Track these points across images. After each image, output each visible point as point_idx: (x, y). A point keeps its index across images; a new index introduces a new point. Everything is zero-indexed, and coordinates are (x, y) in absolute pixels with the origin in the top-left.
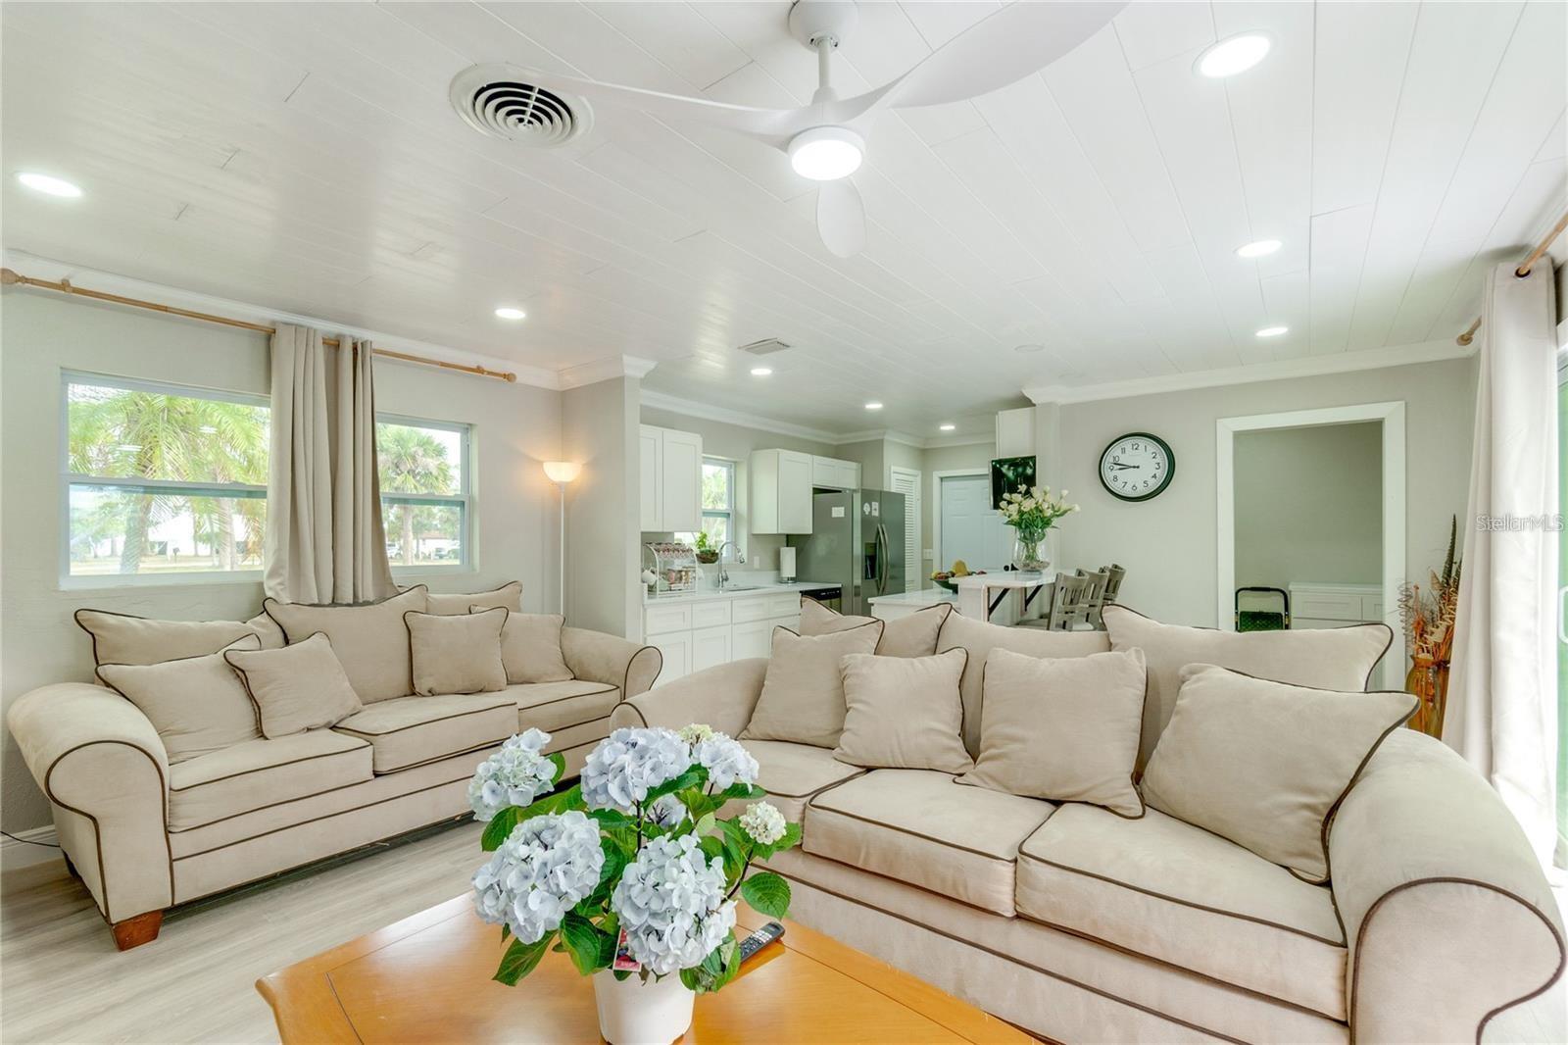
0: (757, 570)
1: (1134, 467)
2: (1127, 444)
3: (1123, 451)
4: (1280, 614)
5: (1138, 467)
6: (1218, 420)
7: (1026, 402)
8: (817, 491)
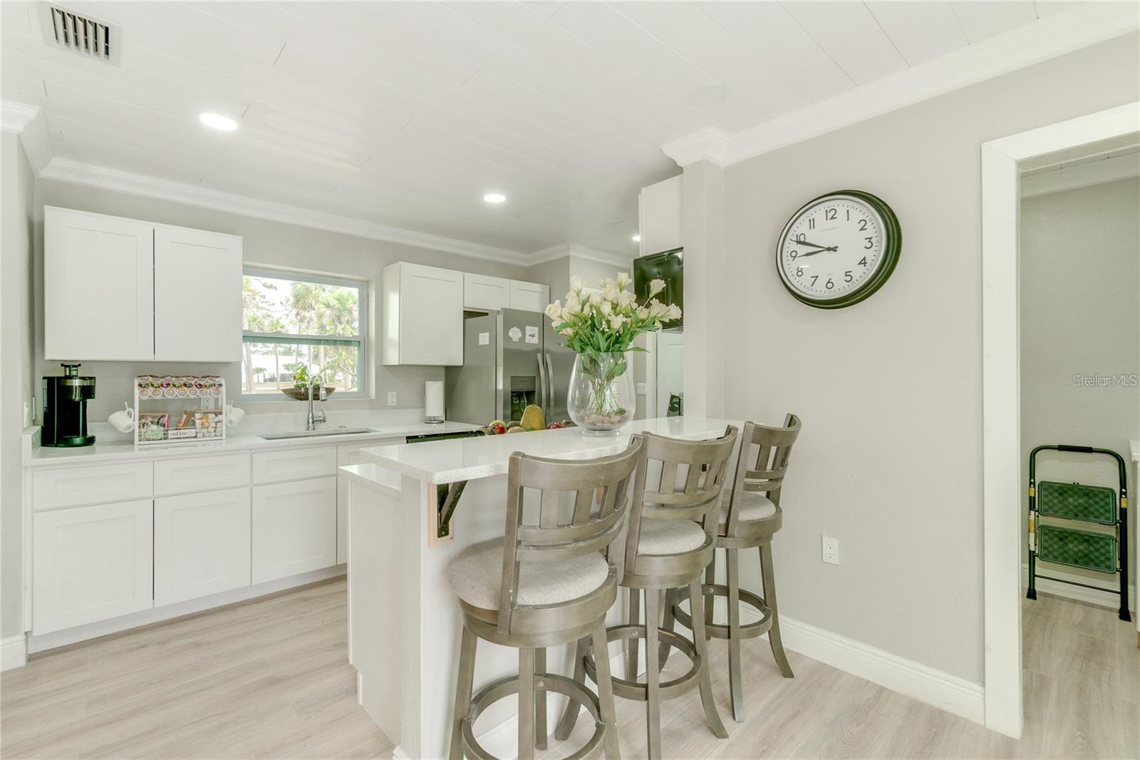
0: (391, 408)
1: (829, 249)
2: (818, 213)
3: (812, 223)
4: (1112, 491)
5: (834, 249)
6: (985, 146)
7: (674, 170)
8: (468, 314)
